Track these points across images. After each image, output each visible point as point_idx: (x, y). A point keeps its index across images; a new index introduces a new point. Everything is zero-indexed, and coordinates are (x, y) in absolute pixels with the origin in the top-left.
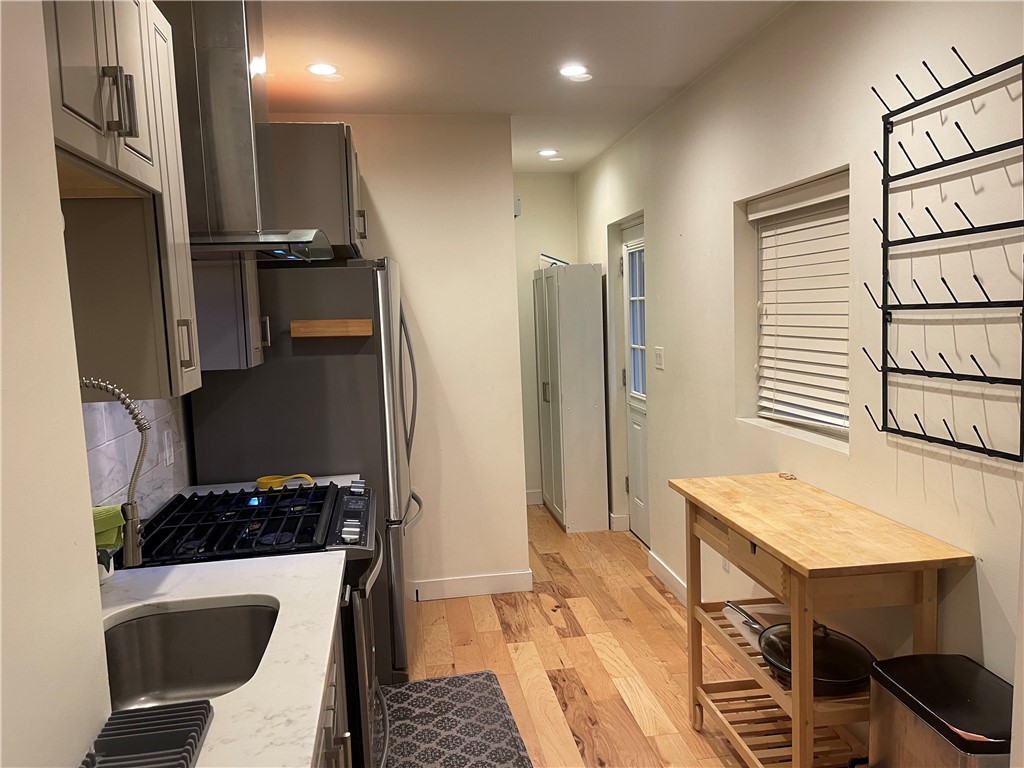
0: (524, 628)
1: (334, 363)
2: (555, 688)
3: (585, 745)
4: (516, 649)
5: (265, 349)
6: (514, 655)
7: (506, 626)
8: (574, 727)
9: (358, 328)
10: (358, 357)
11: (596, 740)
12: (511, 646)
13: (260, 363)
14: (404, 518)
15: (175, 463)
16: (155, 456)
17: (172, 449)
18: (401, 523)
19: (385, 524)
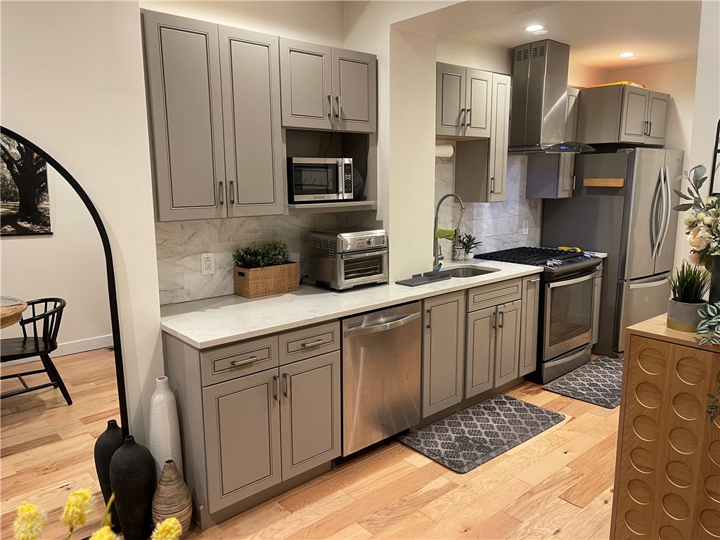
1: (603, 198)
10: (615, 197)
13: (567, 197)
14: (631, 280)
15: (529, 235)
16: (515, 230)
17: (528, 229)
18: (626, 281)
19: (617, 280)
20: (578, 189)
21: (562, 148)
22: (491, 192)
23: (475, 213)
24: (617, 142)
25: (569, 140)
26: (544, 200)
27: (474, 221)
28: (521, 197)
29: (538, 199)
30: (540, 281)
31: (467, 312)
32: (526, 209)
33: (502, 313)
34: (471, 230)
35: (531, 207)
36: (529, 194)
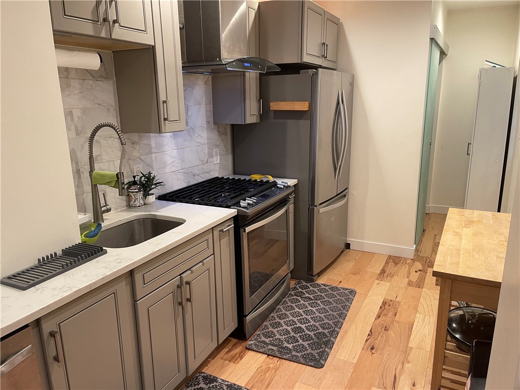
0: (391, 276)
1: (290, 123)
2: (381, 308)
3: (372, 338)
4: (378, 284)
6: (374, 286)
7: (383, 271)
8: (374, 328)
9: (303, 106)
11: (379, 338)
12: (377, 281)
13: (255, 122)
14: (320, 204)
15: (221, 164)
16: (206, 159)
17: (219, 158)
18: (316, 206)
19: (308, 206)
20: (265, 113)
21: (246, 64)
22: (165, 119)
23: (153, 145)
24: (300, 62)
25: (253, 55)
26: (233, 126)
27: (154, 155)
28: (208, 122)
29: (226, 124)
30: (234, 227)
31: (134, 301)
32: (215, 136)
33: (188, 283)
34: (150, 166)
35: (221, 134)
36: (216, 119)
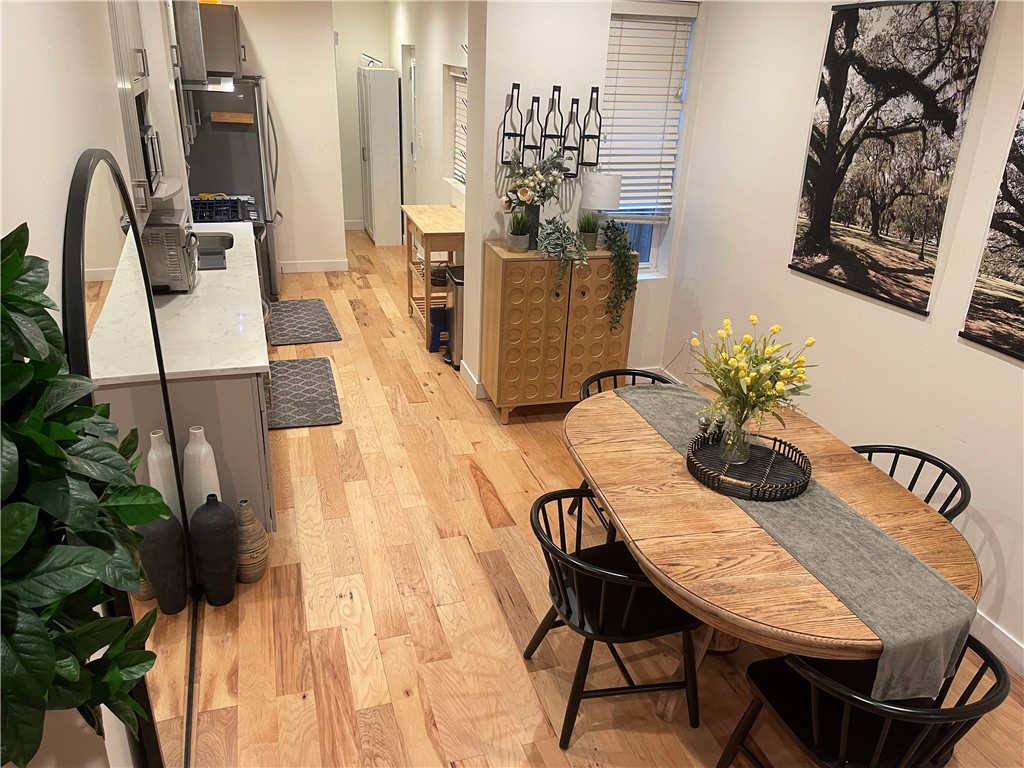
0: (340, 285)
2: (351, 305)
3: (360, 320)
4: (335, 292)
5: (197, 126)
6: (333, 294)
7: (331, 284)
8: (357, 315)
9: (247, 119)
10: (246, 134)
11: (365, 319)
12: (332, 291)
